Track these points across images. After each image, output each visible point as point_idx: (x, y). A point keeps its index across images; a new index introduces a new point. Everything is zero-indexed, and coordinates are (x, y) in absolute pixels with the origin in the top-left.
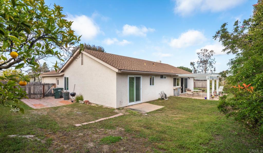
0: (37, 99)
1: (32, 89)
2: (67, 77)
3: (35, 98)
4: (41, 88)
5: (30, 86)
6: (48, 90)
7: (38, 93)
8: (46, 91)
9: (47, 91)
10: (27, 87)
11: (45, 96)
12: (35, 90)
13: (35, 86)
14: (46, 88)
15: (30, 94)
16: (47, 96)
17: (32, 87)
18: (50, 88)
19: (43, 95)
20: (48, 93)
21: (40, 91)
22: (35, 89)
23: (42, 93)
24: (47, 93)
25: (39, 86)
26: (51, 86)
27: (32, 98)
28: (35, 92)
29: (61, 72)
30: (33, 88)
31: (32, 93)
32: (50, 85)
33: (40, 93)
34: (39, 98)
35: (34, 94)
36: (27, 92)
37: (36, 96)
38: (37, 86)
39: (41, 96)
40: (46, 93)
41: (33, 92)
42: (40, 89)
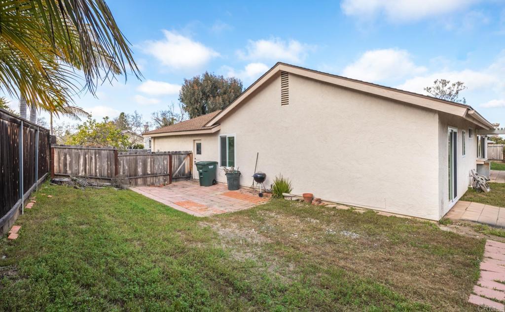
0: (159, 187)
1: (149, 164)
2: (228, 135)
3: (154, 184)
4: (166, 163)
5: (145, 157)
6: (178, 167)
7: (160, 173)
8: (175, 169)
9: (177, 169)
10: (140, 159)
11: (173, 179)
12: (154, 166)
13: (155, 157)
14: (175, 161)
15: (145, 175)
16: (177, 179)
17: (149, 160)
18: (182, 162)
19: (168, 177)
20: (179, 172)
21: (164, 168)
22: (154, 163)
23: (167, 173)
24: (177, 171)
25: (163, 157)
26: (183, 156)
27: (149, 183)
28: (154, 171)
29: (213, 125)
30: (151, 160)
31: (149, 173)
32: (181, 156)
33: (164, 173)
34: (161, 184)
35: (154, 175)
36: (140, 170)
37: (157, 180)
38: (159, 157)
39: (165, 181)
40: (174, 172)
41: (151, 171)
42: (164, 163)
